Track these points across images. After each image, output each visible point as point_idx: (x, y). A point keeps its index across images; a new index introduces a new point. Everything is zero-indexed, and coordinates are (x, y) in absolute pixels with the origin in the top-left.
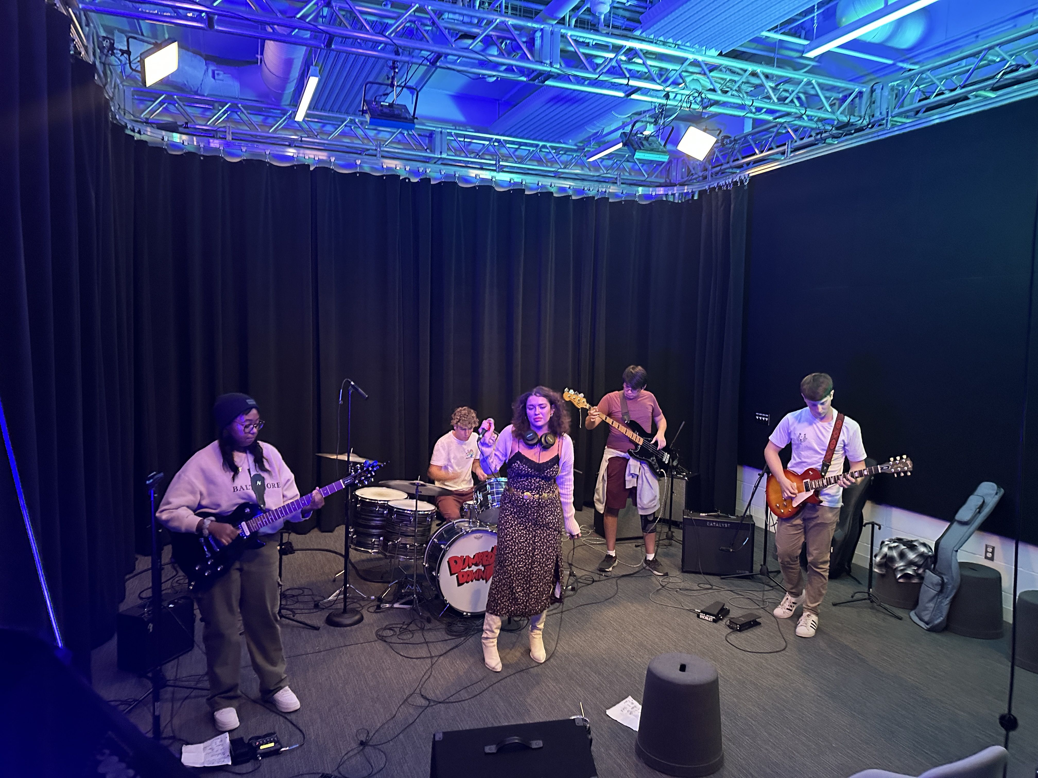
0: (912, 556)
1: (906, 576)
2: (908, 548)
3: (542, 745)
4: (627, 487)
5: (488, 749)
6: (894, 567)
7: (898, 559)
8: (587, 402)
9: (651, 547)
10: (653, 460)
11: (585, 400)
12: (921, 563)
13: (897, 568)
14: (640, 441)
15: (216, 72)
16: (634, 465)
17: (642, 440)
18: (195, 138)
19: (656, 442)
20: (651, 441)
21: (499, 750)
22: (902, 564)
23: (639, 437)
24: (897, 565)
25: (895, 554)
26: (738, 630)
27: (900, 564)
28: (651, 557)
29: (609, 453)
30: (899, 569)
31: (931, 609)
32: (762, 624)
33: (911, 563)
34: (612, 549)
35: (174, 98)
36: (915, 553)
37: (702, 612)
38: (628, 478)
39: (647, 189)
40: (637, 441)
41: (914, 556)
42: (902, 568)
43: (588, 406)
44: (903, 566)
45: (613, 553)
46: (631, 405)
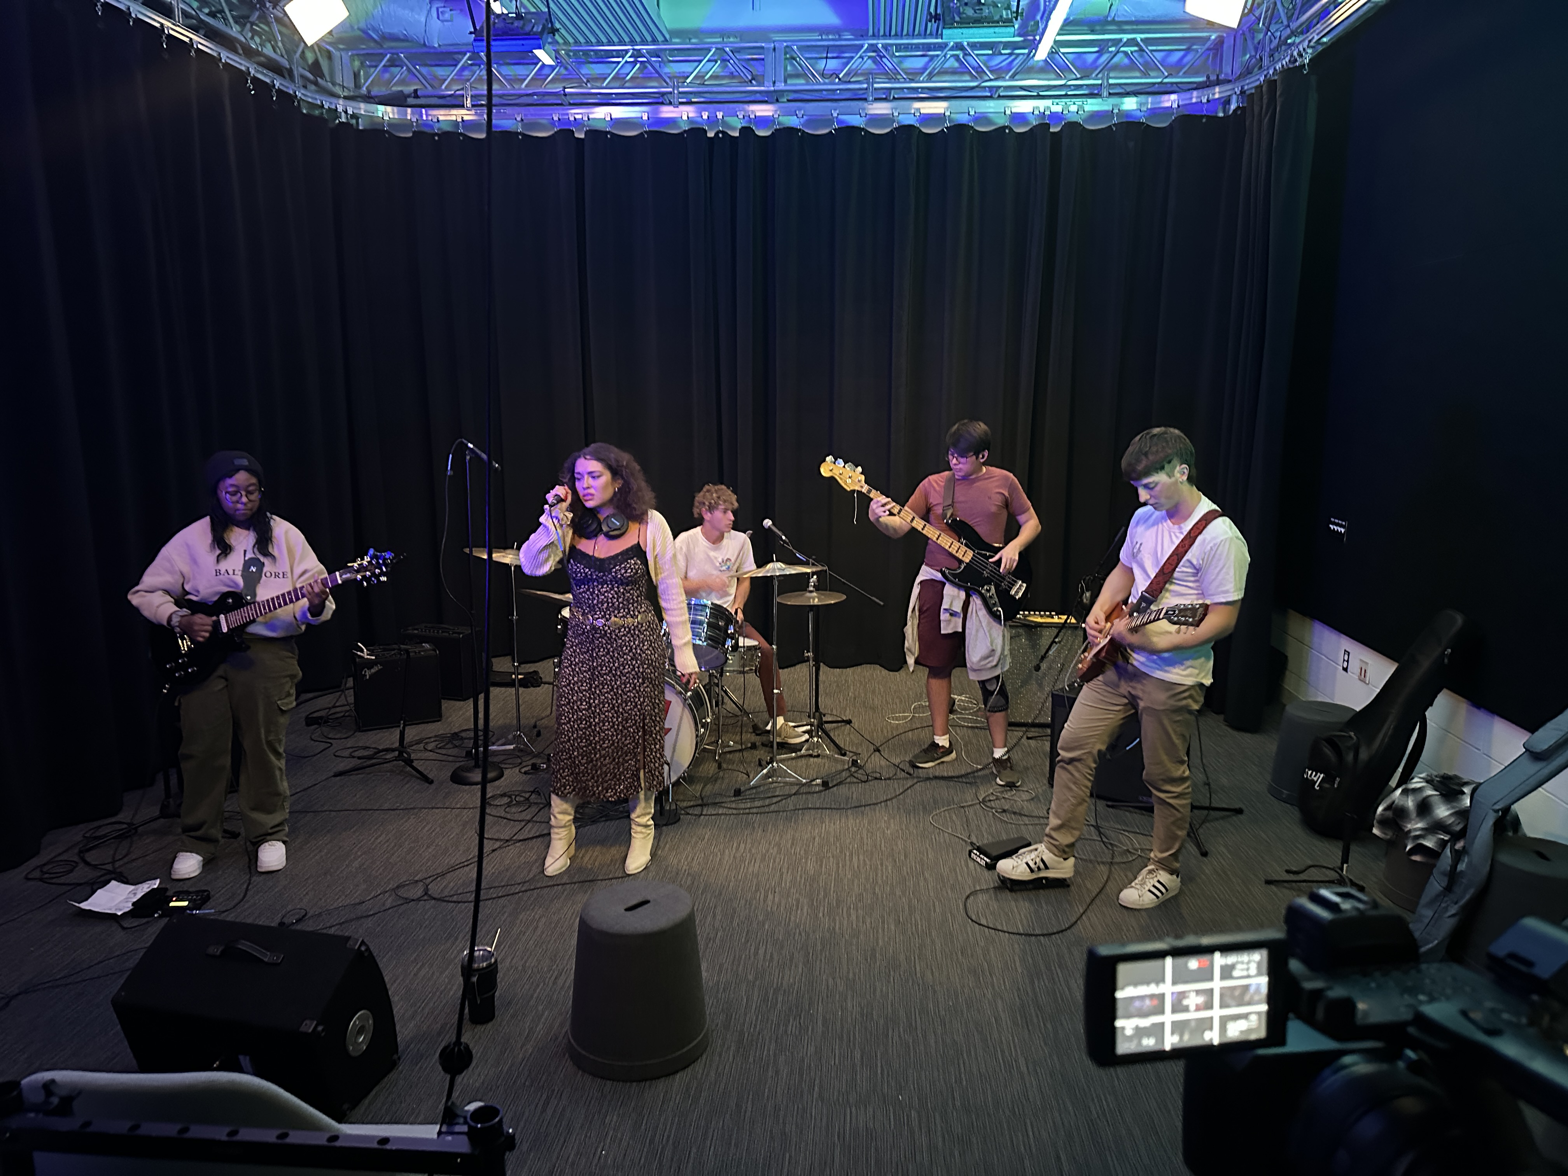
0: (1442, 812)
1: (1420, 849)
2: (1441, 794)
4: (943, 632)
6: (1406, 830)
7: (1414, 815)
8: (866, 482)
9: (999, 737)
11: (863, 478)
12: (1458, 828)
13: (1410, 831)
14: (966, 555)
15: (440, 10)
16: (953, 597)
17: (970, 554)
18: (424, 111)
22: (1420, 825)
24: (1409, 826)
25: (1410, 803)
27: (1416, 825)
28: (998, 753)
29: (926, 573)
30: (1413, 834)
33: (1438, 826)
34: (940, 733)
35: (400, 57)
36: (1453, 808)
37: (978, 849)
38: (944, 616)
40: (959, 555)
41: (1447, 813)
42: (1418, 833)
43: (865, 489)
44: (1422, 829)
45: (943, 741)
46: (961, 494)
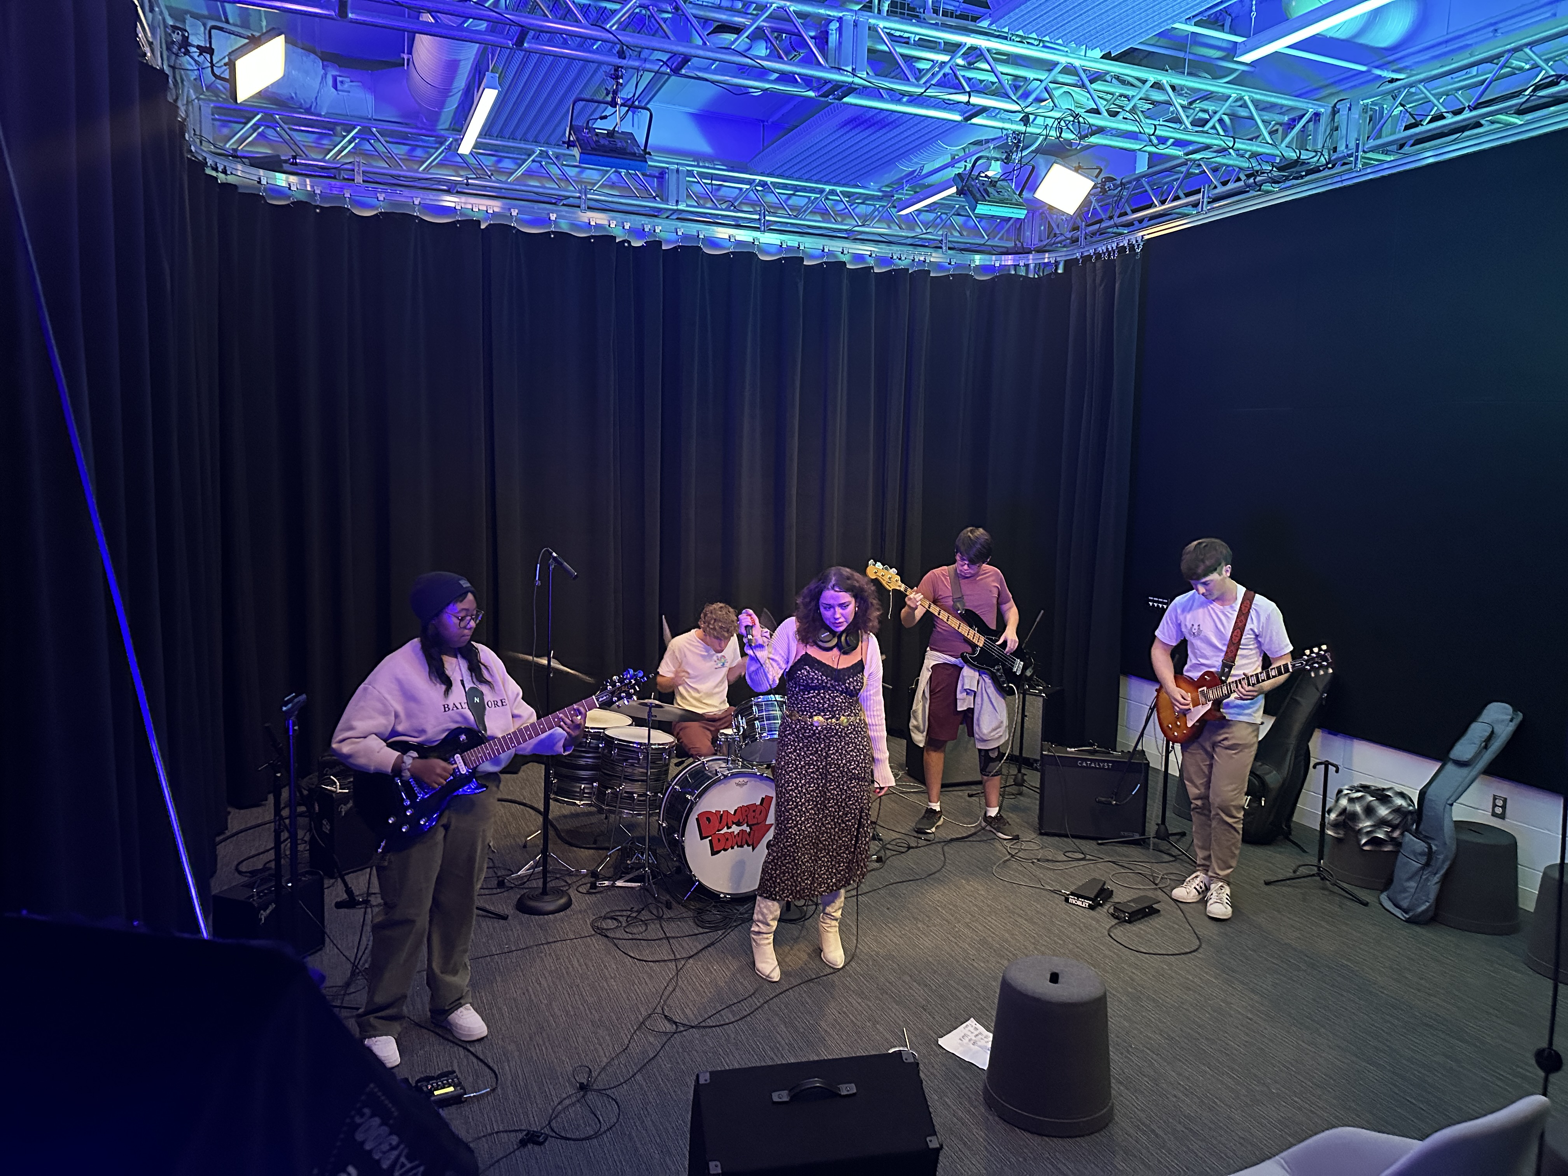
0: (1383, 811)
1: (1374, 841)
2: (1377, 799)
3: (855, 1091)
4: (959, 709)
5: (776, 1097)
6: (1357, 828)
7: (1362, 816)
8: (902, 581)
9: (994, 797)
10: (998, 670)
11: (898, 578)
12: (1397, 822)
13: (1361, 829)
15: (339, 79)
16: (969, 677)
17: (982, 639)
18: (308, 181)
19: (1005, 642)
20: (998, 641)
21: (794, 1098)
22: (1368, 823)
23: (978, 635)
24: (1361, 825)
25: (1358, 808)
26: (1126, 921)
27: (1366, 824)
28: (993, 812)
29: (932, 658)
30: (1365, 830)
31: (1413, 890)
32: (1161, 912)
33: (1382, 823)
34: (936, 800)
35: (275, 119)
36: (1389, 808)
37: (1072, 894)
38: (960, 695)
39: (987, 257)
41: (1387, 812)
42: (1369, 829)
43: (903, 587)
44: (1371, 826)
45: (936, 807)
46: (966, 587)
